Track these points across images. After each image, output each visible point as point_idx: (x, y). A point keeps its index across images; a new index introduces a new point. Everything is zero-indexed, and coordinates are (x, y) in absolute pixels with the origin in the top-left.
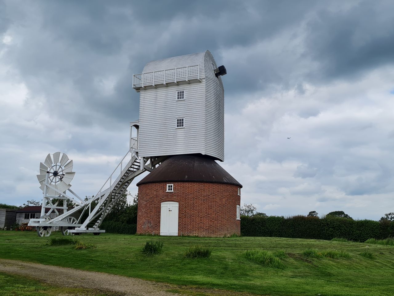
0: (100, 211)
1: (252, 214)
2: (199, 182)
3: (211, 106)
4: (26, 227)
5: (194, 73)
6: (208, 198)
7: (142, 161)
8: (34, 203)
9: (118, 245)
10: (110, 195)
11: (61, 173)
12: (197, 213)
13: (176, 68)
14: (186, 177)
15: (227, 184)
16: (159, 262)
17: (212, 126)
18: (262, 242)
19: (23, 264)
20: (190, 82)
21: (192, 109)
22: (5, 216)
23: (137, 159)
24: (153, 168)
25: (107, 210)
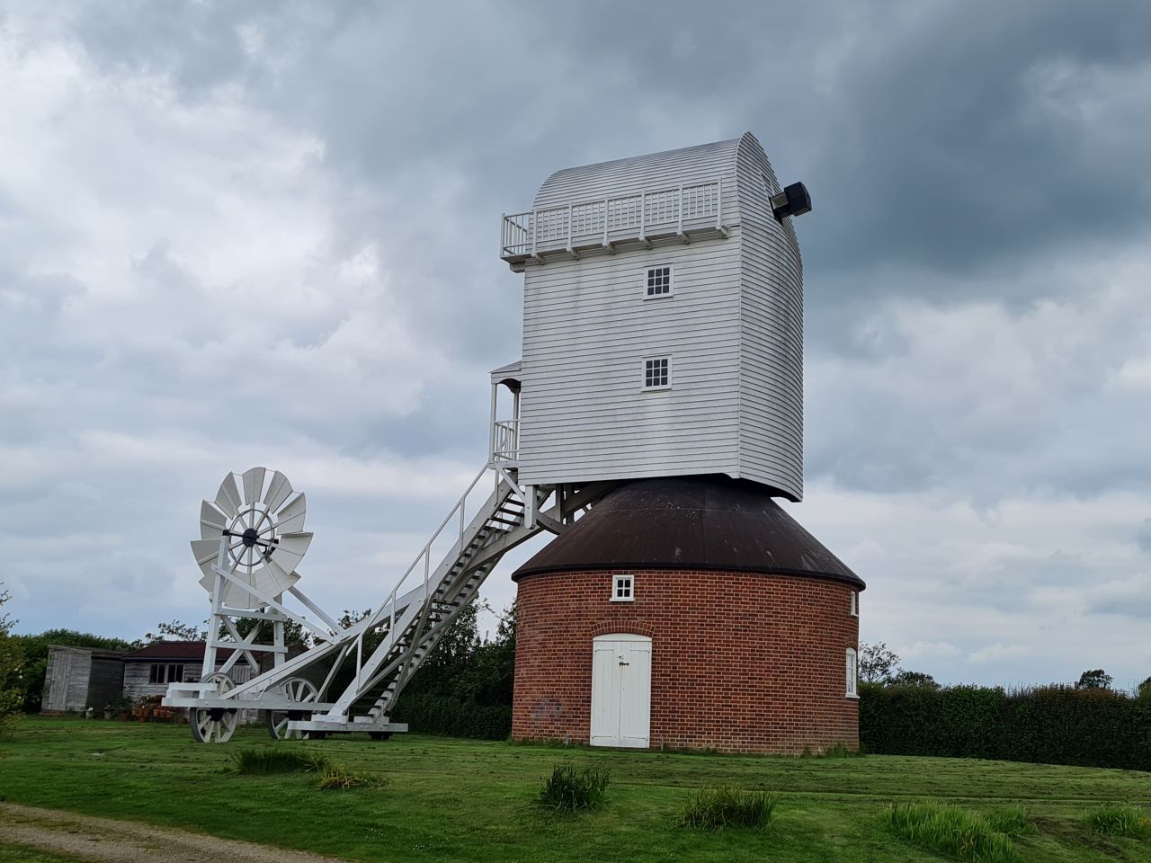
0: (392, 659)
1: (885, 676)
2: (720, 570)
3: (759, 318)
4: (155, 708)
5: (704, 209)
6: (750, 623)
7: (529, 500)
8: (180, 631)
9: (456, 777)
10: (426, 609)
11: (268, 536)
12: (714, 673)
13: (643, 192)
14: (678, 551)
15: (815, 577)
16: (598, 840)
17: (761, 384)
18: (939, 778)
19: (151, 833)
20: (688, 239)
21: (698, 328)
22: (88, 672)
23: (514, 493)
24: (565, 520)
25: (414, 658)
